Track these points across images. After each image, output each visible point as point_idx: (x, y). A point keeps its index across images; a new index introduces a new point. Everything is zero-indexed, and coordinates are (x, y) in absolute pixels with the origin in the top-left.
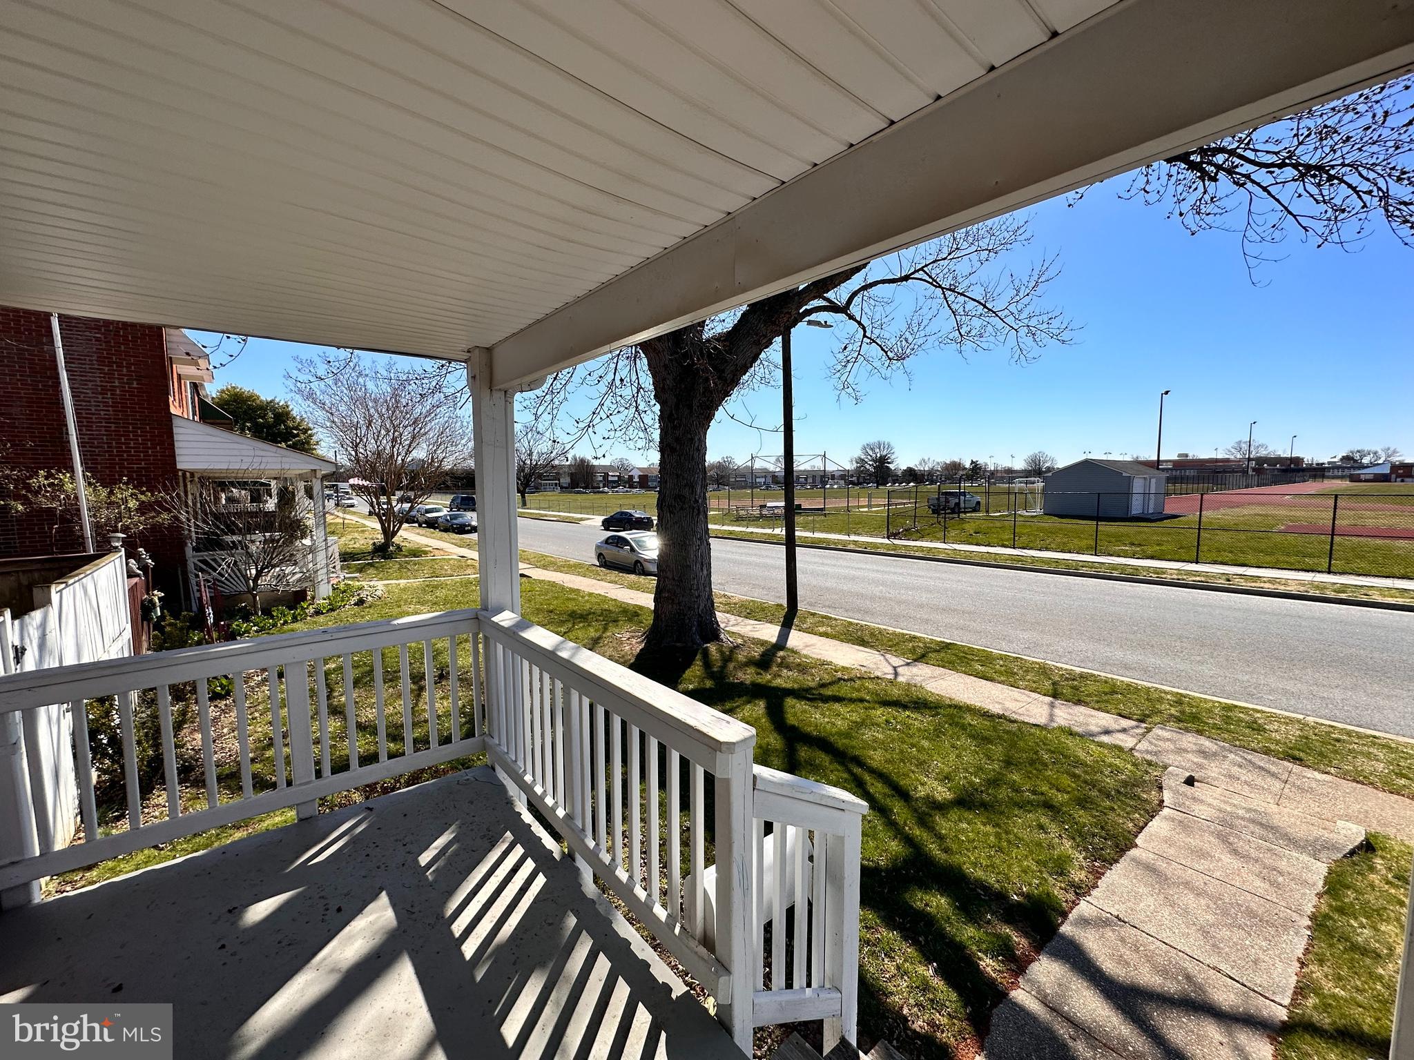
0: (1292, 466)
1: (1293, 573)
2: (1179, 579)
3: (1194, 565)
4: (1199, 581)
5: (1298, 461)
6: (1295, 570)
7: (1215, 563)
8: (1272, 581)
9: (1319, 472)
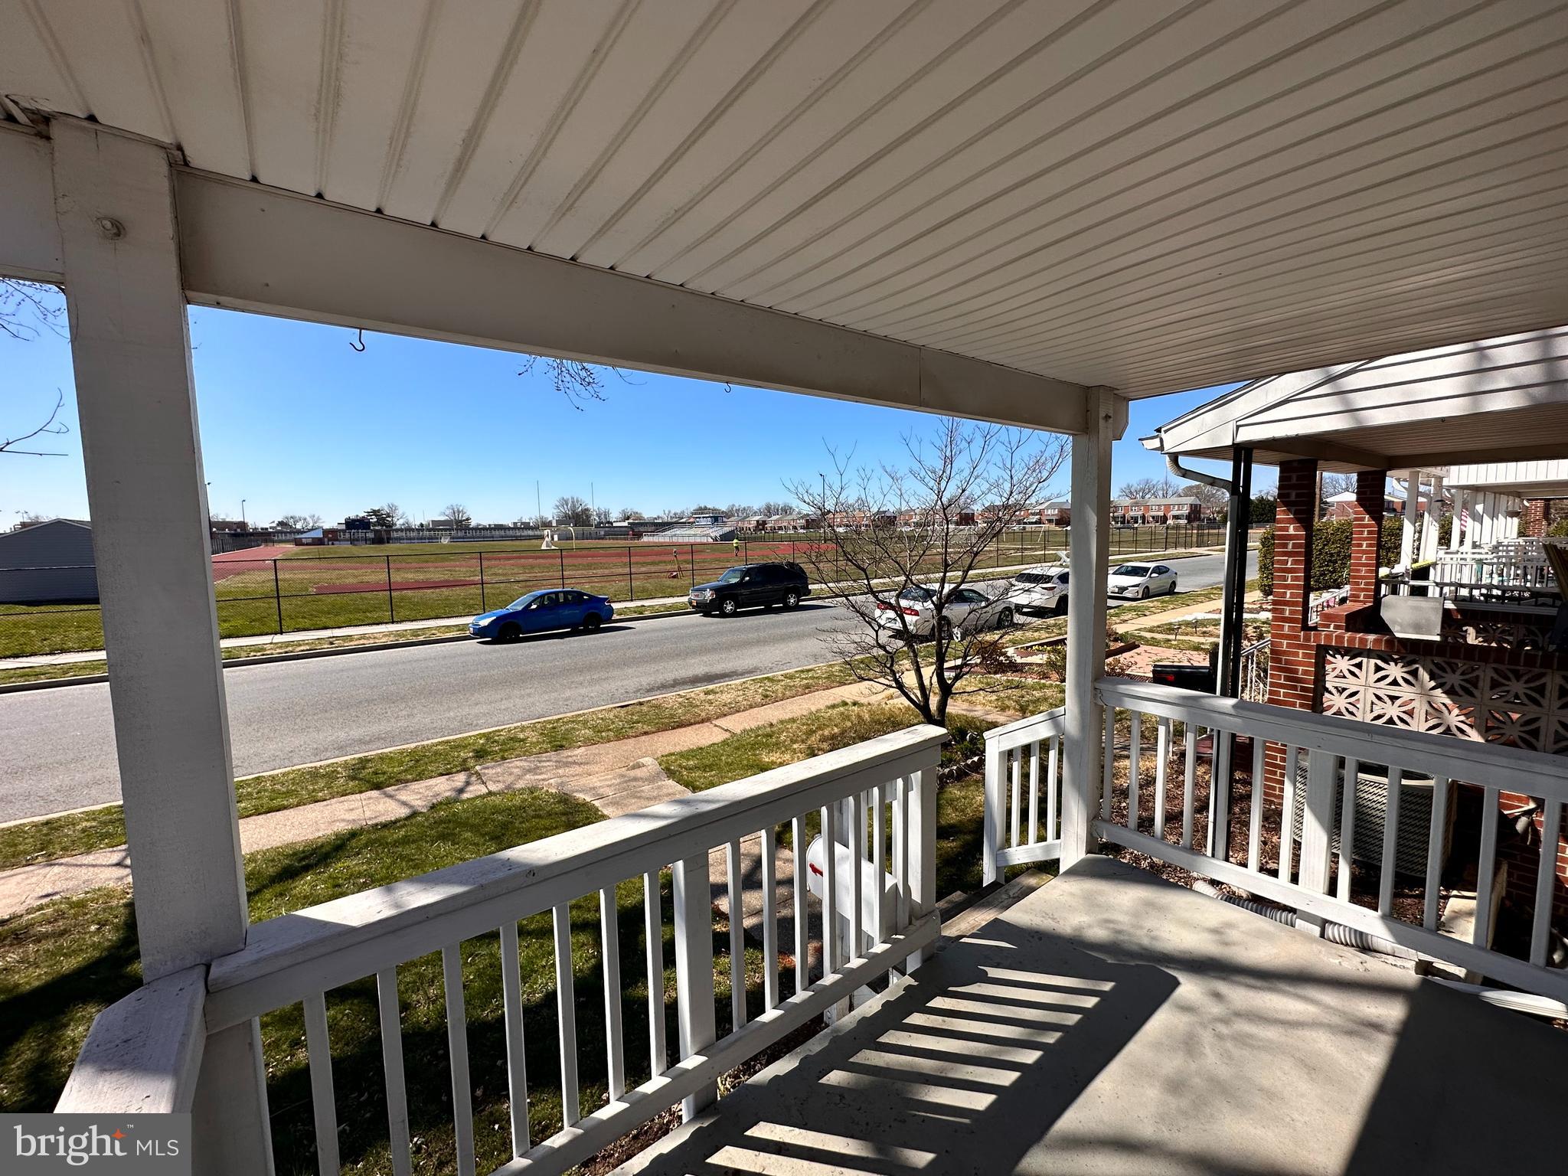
0: (239, 530)
1: (367, 627)
2: (286, 652)
3: (279, 636)
4: (307, 650)
5: (242, 525)
6: (368, 625)
7: (298, 630)
8: (363, 637)
9: (264, 537)
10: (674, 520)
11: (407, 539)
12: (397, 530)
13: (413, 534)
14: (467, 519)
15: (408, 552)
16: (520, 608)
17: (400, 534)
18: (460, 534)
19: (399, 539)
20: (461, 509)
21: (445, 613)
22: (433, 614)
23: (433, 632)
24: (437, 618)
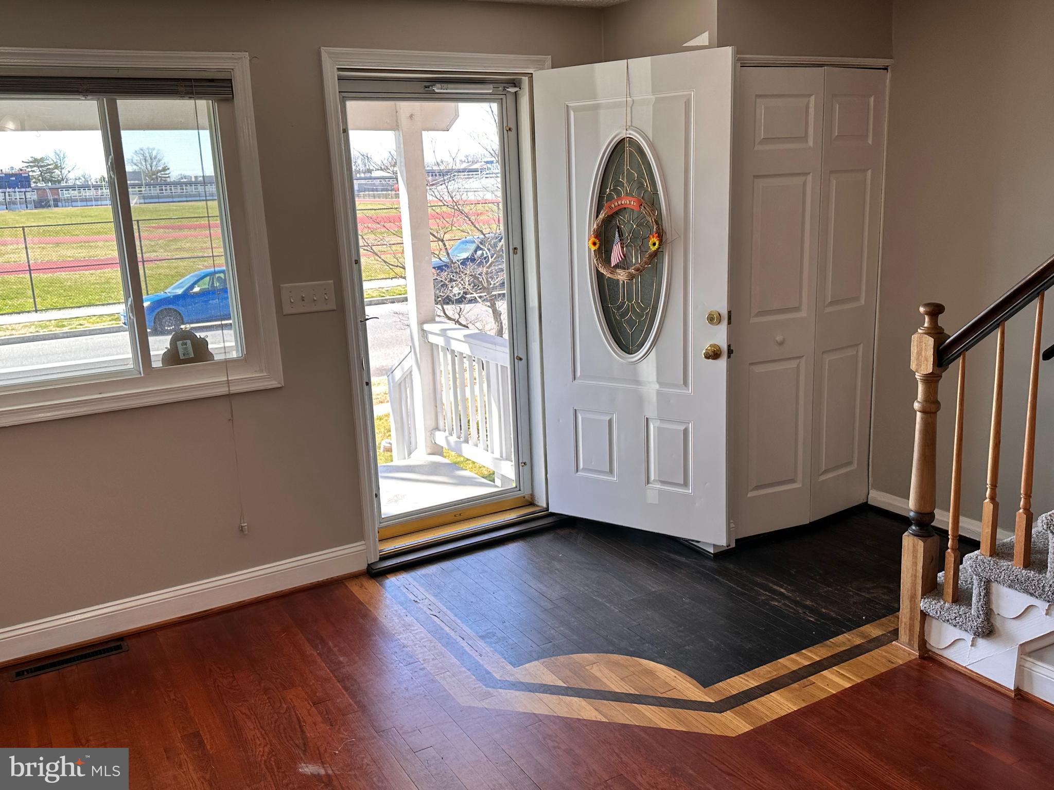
10: (464, 166)
11: (82, 200)
12: (67, 188)
13: (91, 193)
14: (164, 169)
15: (79, 220)
16: (180, 291)
17: (74, 193)
18: (155, 191)
19: (71, 201)
20: (154, 153)
21: (99, 300)
22: (85, 301)
23: (81, 322)
24: (90, 305)
